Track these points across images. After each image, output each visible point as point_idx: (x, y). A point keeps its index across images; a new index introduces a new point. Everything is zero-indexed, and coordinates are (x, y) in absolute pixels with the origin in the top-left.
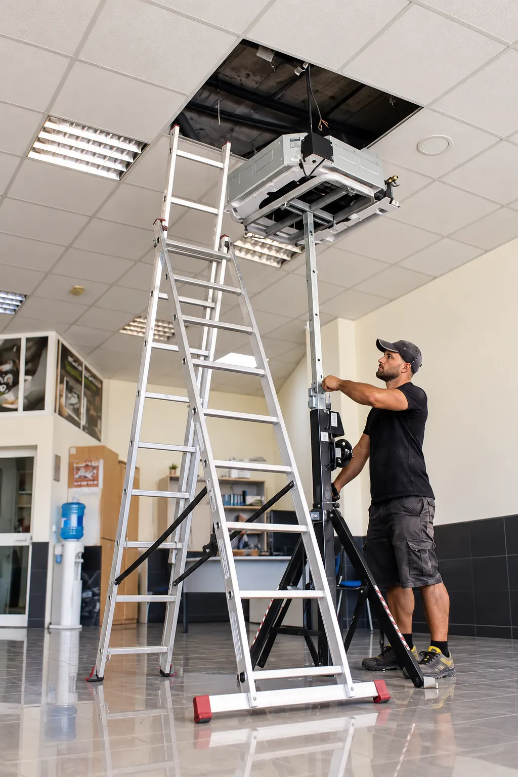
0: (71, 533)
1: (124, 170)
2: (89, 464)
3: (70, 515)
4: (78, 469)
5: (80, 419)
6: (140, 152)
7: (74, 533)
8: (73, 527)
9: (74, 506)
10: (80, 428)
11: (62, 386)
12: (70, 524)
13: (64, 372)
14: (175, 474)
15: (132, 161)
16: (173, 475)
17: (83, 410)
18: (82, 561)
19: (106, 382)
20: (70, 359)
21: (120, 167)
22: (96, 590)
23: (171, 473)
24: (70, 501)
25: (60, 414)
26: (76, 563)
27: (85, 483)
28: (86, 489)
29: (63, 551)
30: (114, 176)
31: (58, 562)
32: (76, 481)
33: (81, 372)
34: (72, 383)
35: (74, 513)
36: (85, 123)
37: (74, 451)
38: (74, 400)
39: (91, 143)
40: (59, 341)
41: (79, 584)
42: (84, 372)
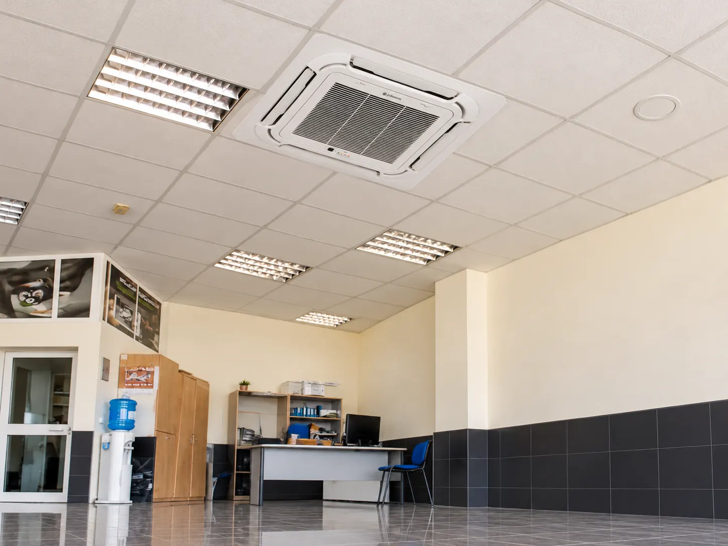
0: (120, 425)
1: (219, 119)
2: (143, 369)
3: (120, 409)
4: (130, 373)
5: (133, 330)
6: (238, 99)
7: (123, 425)
8: (123, 420)
9: (125, 402)
10: (133, 338)
11: (112, 301)
12: (119, 417)
13: (114, 290)
14: (246, 389)
15: (227, 108)
16: (244, 390)
17: (137, 324)
18: (133, 448)
19: (164, 305)
20: (122, 280)
21: (213, 116)
22: (148, 473)
23: (241, 389)
24: (120, 397)
25: (110, 322)
26: (125, 450)
27: (139, 385)
28: (139, 390)
29: (111, 439)
30: (205, 126)
31: (105, 449)
32: (127, 383)
33: (135, 293)
34: (124, 300)
35: (123, 408)
36: (162, 59)
37: (124, 357)
38: (126, 314)
39: (172, 84)
40: (108, 263)
41: (129, 467)
42: (138, 293)
